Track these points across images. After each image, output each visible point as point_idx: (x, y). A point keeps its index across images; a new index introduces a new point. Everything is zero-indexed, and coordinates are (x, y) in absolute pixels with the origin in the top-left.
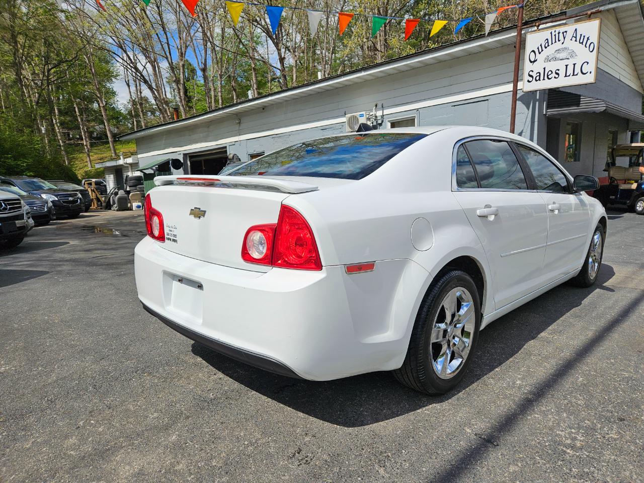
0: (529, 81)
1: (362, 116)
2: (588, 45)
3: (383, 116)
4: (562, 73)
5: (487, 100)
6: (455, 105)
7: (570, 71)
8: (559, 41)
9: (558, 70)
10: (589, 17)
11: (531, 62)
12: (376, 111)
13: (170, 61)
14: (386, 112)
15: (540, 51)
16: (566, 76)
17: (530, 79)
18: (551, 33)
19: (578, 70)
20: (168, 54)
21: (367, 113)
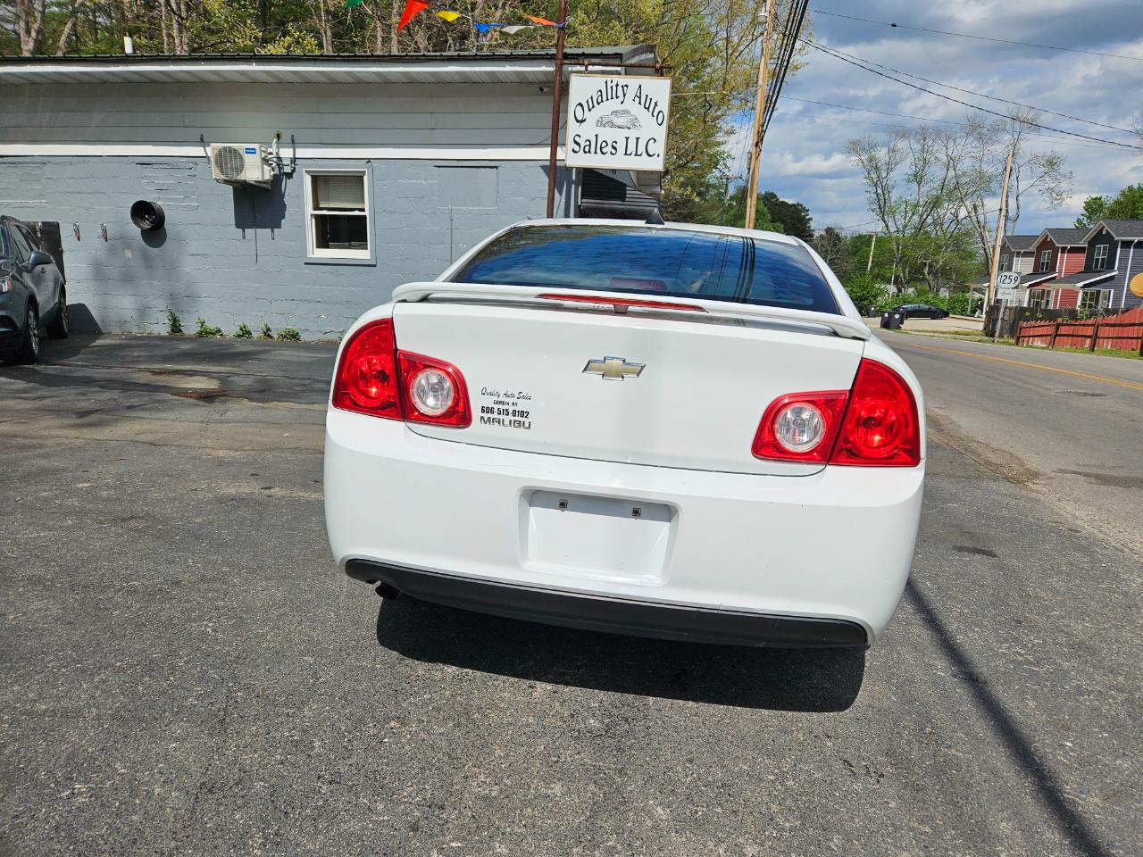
0: (574, 151)
1: (250, 151)
2: (655, 114)
3: (294, 160)
4: (621, 147)
5: (496, 167)
6: (442, 165)
7: (631, 148)
8: (617, 97)
9: (616, 142)
10: (660, 72)
11: (578, 121)
12: (278, 148)
14: (301, 153)
15: (591, 106)
16: (626, 154)
17: (577, 148)
18: (606, 82)
19: (641, 149)
21: (263, 149)
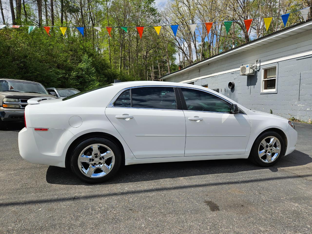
1: (247, 66)
3: (260, 66)
6: (298, 59)
12: (256, 64)
13: (195, 43)
14: (262, 64)
20: (194, 40)
21: (251, 65)
